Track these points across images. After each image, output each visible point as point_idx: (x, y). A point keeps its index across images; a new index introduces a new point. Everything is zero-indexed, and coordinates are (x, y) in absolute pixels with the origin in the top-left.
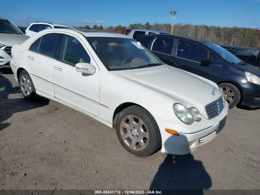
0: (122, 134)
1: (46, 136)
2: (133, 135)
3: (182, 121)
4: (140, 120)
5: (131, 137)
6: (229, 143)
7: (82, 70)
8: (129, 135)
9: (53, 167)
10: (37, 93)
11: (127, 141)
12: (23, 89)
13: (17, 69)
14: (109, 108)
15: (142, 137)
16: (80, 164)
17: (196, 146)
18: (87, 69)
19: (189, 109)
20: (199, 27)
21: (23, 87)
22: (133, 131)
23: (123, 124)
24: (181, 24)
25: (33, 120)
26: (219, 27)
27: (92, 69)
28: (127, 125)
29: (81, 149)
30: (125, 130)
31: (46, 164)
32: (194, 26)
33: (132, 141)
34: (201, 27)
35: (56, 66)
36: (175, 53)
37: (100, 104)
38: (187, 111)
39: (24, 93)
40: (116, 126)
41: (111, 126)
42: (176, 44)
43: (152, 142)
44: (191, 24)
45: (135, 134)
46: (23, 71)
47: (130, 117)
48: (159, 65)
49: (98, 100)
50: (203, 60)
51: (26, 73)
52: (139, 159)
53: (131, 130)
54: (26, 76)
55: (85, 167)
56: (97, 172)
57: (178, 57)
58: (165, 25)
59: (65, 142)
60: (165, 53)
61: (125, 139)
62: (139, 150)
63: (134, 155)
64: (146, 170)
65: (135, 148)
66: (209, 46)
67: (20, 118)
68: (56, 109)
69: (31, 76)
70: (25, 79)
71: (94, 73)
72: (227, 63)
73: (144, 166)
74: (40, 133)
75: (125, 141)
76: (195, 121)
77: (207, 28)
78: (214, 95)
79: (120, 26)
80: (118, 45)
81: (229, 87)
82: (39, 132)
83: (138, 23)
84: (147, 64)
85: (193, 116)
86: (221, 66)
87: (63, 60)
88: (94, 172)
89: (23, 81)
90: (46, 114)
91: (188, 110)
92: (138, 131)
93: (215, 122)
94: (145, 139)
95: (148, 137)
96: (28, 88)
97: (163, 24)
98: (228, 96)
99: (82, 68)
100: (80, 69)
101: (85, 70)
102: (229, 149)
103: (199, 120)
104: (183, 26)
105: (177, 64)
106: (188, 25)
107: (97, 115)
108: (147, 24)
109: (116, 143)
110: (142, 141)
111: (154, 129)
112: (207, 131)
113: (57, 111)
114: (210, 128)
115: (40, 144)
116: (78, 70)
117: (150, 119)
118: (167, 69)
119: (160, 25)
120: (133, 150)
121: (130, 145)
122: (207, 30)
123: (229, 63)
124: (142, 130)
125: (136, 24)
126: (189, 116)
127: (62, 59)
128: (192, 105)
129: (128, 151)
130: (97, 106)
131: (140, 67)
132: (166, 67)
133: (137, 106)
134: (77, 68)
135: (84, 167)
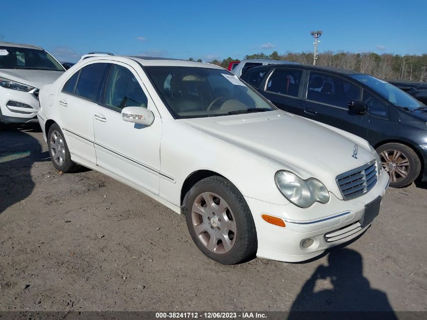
0: (196, 225)
1: (75, 226)
2: (212, 227)
3: (291, 202)
4: (222, 201)
5: (210, 231)
6: (390, 245)
7: (131, 117)
8: (205, 226)
9: (74, 275)
10: (72, 159)
11: (203, 237)
12: (53, 154)
13: (45, 122)
14: (175, 181)
15: (226, 230)
16: (120, 272)
17: (319, 247)
18: (140, 117)
19: (306, 181)
20: (363, 56)
21: (54, 149)
22: (212, 220)
23: (197, 207)
24: (332, 52)
25: (61, 202)
26: (397, 55)
27: (149, 117)
28: (202, 209)
29: (127, 248)
30: (200, 219)
31: (64, 272)
32: (354, 55)
33: (210, 237)
34: (365, 56)
35: (97, 114)
36: (304, 94)
37: (160, 174)
38: (301, 185)
39: (54, 159)
40: (186, 210)
41: (178, 211)
42: (306, 78)
43: (241, 239)
44: (348, 53)
45: (215, 225)
46: (53, 125)
47: (206, 195)
48: (268, 110)
49: (157, 168)
50: (351, 103)
51: (58, 128)
52: (221, 268)
53: (209, 218)
54: (58, 133)
55: (126, 278)
56: (144, 287)
57: (309, 101)
58: (303, 54)
59: (104, 236)
60: (288, 94)
61: (200, 234)
62: (221, 252)
63: (213, 262)
64: (230, 287)
65: (215, 250)
66: (364, 81)
67: (42, 198)
68: (102, 185)
69: (63, 131)
70: (56, 138)
71: (152, 124)
72: (395, 109)
73: (228, 280)
74: (67, 222)
75: (201, 237)
76: (316, 203)
77: (377, 58)
78: (356, 158)
79: (230, 58)
80: (199, 80)
81: (399, 149)
82: (66, 220)
83: (260, 54)
84: (246, 108)
85: (312, 193)
86: (384, 114)
87: (110, 105)
88: (140, 287)
89: (54, 141)
90: (84, 192)
91: (303, 182)
92: (220, 220)
93: (358, 205)
94: (231, 233)
95: (235, 230)
96: (61, 152)
97: (301, 53)
98: (397, 166)
99: (132, 115)
100: (129, 117)
101: (137, 118)
102: (389, 257)
103: (324, 201)
104: (335, 56)
105: (308, 113)
106: (343, 54)
107: (157, 192)
108: (273, 54)
109: (187, 241)
110: (226, 237)
111: (244, 216)
112: (339, 220)
113: (103, 189)
114: (346, 215)
115: (63, 239)
116: (126, 118)
117: (237, 197)
118: (279, 116)
119: (295, 55)
120: (213, 253)
121: (208, 244)
122: (376, 61)
123: (398, 108)
124: (226, 218)
125: (255, 55)
126: (306, 193)
127: (109, 103)
128: (311, 174)
129: (205, 254)
130: (157, 177)
131: (230, 114)
132: (279, 114)
133: (218, 177)
134: (124, 115)
135: (124, 278)
